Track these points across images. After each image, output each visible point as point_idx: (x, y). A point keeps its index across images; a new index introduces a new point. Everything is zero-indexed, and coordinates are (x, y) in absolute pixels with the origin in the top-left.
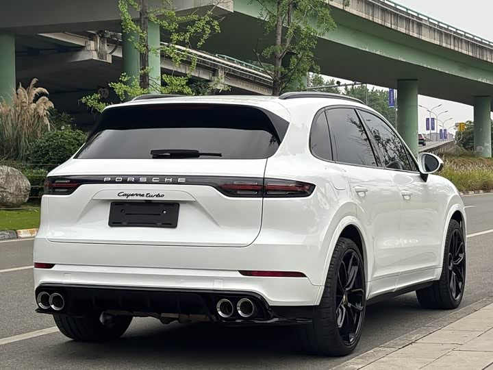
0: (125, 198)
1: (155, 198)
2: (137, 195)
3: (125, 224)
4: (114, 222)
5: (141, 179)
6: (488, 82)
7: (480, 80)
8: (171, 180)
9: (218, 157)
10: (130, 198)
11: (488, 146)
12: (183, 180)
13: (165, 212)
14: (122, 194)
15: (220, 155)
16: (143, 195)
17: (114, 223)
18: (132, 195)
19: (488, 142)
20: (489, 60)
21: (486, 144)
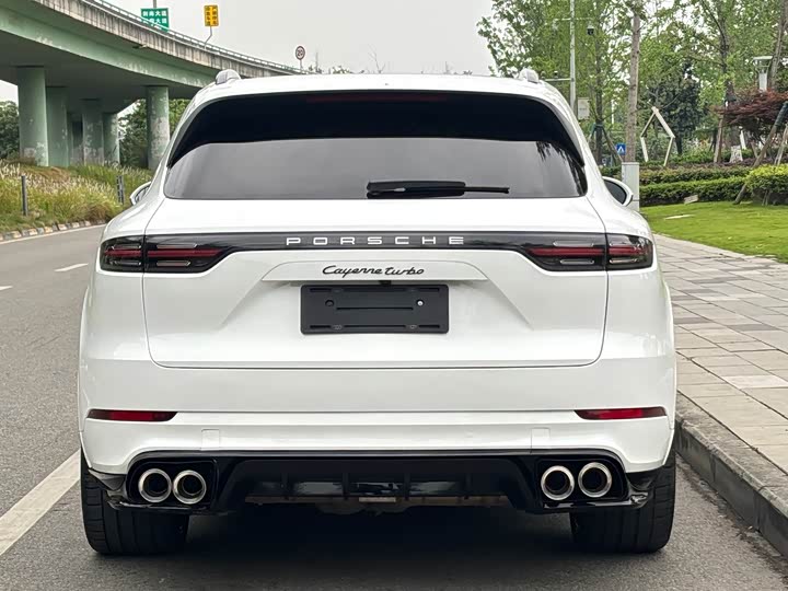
0: (339, 277)
1: (405, 277)
2: (365, 271)
3: (338, 327)
4: (313, 324)
5: (371, 240)
6: (51, 44)
7: (39, 40)
8: (434, 240)
9: (503, 194)
10: (351, 277)
11: (42, 148)
12: (459, 240)
13: (420, 303)
14: (333, 270)
15: (505, 191)
16: (378, 272)
17: (312, 327)
18: (356, 271)
19: (42, 142)
20: (57, 9)
21: (39, 145)
